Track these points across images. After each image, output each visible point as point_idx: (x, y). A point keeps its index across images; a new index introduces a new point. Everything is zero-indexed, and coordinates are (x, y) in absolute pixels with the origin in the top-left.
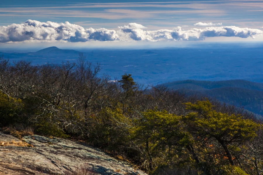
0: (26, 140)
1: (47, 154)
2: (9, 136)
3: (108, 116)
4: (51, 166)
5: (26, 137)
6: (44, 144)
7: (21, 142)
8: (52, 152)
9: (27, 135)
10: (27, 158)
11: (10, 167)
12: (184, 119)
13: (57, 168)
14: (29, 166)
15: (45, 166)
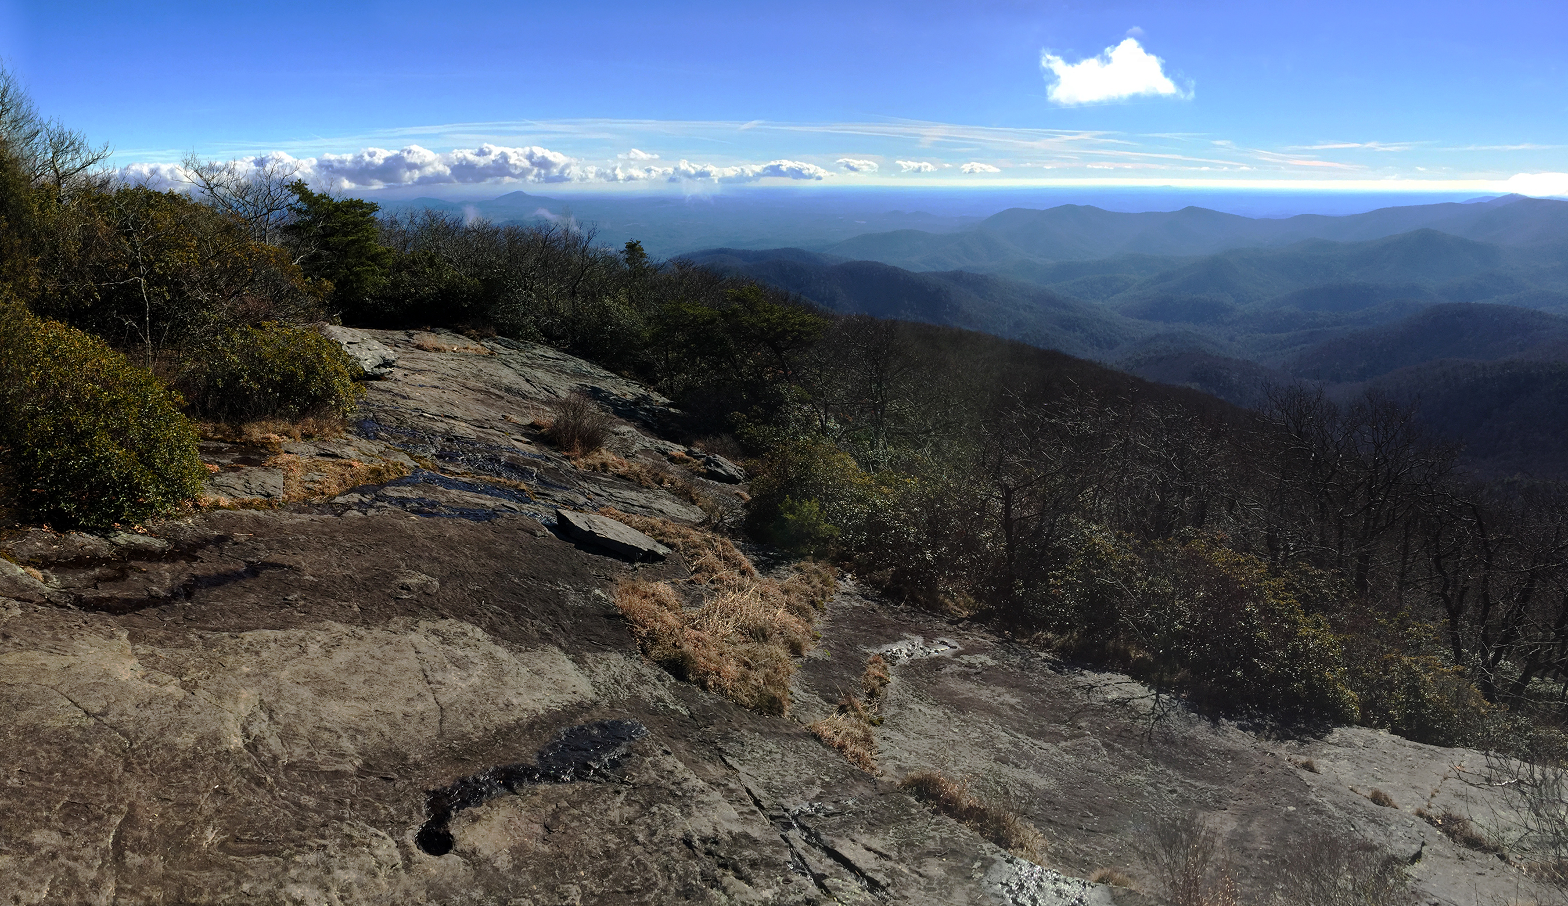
0: (485, 344)
1: (518, 367)
2: (462, 337)
3: (606, 310)
4: (526, 387)
5: (486, 340)
6: (512, 351)
7: (479, 346)
8: (524, 364)
9: (487, 337)
10: (491, 373)
11: (468, 386)
12: (724, 315)
13: (535, 390)
14: (494, 386)
15: (517, 386)
